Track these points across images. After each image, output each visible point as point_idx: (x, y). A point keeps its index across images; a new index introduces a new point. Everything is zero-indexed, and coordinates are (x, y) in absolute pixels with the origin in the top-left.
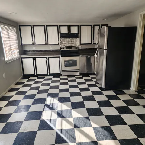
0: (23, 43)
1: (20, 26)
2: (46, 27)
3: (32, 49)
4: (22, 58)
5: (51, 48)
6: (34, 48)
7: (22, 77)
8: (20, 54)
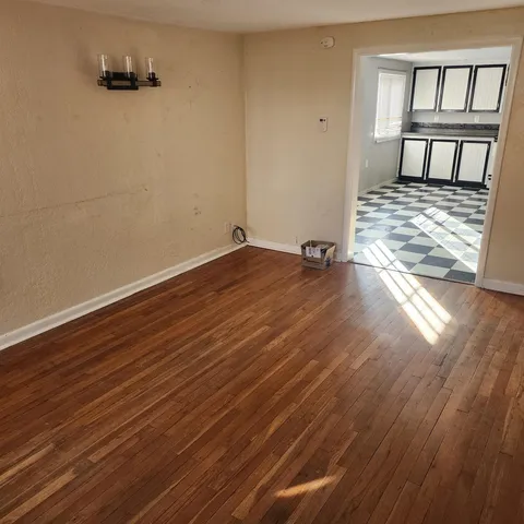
0: (414, 107)
1: (416, 69)
2: (474, 71)
3: (431, 122)
4: (404, 139)
5: (476, 120)
6: (436, 119)
8: (402, 131)
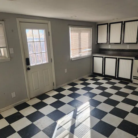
1: (98, 25)
2: (123, 24)
4: (93, 57)
7: (90, 74)
